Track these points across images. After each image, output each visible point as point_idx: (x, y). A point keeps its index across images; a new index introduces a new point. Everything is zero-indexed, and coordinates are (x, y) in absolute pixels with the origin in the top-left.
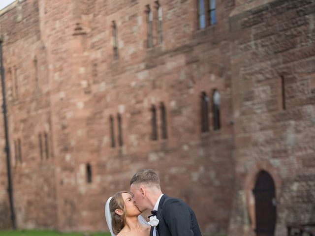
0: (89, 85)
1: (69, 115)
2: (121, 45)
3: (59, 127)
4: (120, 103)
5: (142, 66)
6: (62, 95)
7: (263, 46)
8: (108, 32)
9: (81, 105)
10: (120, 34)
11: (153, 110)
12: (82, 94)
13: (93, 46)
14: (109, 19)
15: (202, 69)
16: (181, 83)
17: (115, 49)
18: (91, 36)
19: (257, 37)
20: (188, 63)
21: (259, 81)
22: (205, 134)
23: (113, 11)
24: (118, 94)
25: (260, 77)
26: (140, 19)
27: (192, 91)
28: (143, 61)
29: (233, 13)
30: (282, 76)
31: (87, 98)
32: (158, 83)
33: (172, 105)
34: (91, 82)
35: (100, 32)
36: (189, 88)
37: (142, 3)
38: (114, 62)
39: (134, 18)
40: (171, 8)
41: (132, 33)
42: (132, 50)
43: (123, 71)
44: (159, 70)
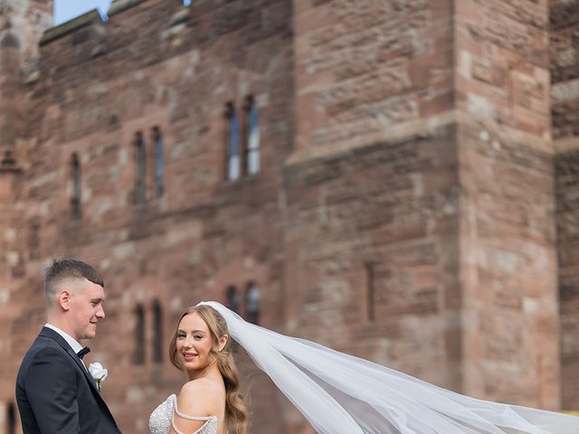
0: (21, 262)
2: (86, 195)
5: (124, 234)
7: (340, 216)
8: (62, 172)
10: (85, 178)
11: (139, 311)
12: (8, 275)
13: (34, 194)
14: (67, 150)
15: (234, 247)
16: (191, 268)
17: (75, 202)
18: (32, 176)
19: (330, 201)
20: (207, 236)
21: (331, 273)
23: (75, 136)
25: (333, 266)
26: (124, 156)
27: (211, 283)
28: (126, 226)
29: (293, 159)
30: (370, 267)
32: (151, 266)
33: (176, 304)
34: (26, 255)
35: (48, 170)
36: (205, 277)
37: (128, 129)
38: (72, 224)
39: (112, 150)
40: (180, 140)
41: (108, 176)
42: (105, 204)
43: (89, 240)
44: (153, 243)
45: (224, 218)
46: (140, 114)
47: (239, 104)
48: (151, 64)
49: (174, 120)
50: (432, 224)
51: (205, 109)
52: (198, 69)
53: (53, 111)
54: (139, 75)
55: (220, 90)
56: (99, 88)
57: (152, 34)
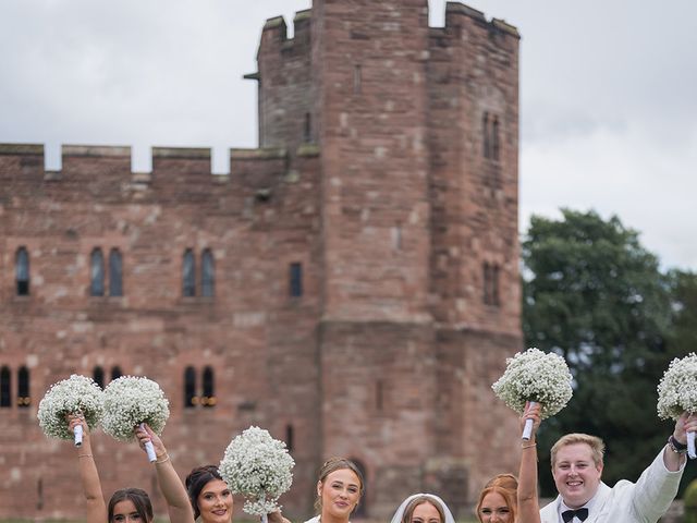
2: (37, 280)
4: (32, 352)
5: (83, 316)
7: (362, 354)
8: (9, 258)
10: (36, 268)
14: (13, 243)
15: (191, 341)
16: (153, 350)
17: (23, 283)
20: (169, 331)
21: (355, 383)
22: (189, 411)
23: (23, 234)
24: (25, 342)
25: (357, 379)
26: (82, 261)
27: (172, 362)
28: (86, 310)
29: (327, 318)
30: (379, 383)
32: (112, 342)
33: (138, 371)
36: (167, 357)
37: (87, 243)
38: (20, 299)
39: (69, 256)
40: (142, 262)
41: (65, 273)
42: (61, 292)
43: (41, 313)
44: (115, 327)
45: (184, 321)
46: (101, 234)
47: (198, 252)
48: (111, 203)
49: (135, 247)
50: (419, 367)
51: (167, 247)
52: (159, 219)
54: (99, 208)
55: (181, 238)
56: (57, 206)
57: (113, 183)
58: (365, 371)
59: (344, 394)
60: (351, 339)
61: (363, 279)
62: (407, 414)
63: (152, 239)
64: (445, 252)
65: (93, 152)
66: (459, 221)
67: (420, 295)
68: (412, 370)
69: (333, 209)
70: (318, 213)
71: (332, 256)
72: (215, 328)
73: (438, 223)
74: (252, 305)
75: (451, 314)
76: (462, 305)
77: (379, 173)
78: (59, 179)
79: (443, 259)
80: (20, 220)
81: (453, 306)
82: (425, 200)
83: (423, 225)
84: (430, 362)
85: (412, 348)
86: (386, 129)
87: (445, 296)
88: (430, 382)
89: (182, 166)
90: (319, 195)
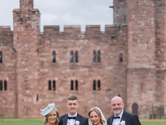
0: (39, 68)
1: (30, 77)
2: (57, 59)
3: (23, 80)
4: (56, 76)
5: (68, 68)
6: (26, 69)
8: (51, 54)
9: (36, 75)
10: (57, 56)
11: (72, 82)
12: (37, 71)
13: (42, 56)
14: (52, 50)
15: (95, 74)
16: (86, 76)
17: (54, 60)
18: (41, 53)
20: (89, 71)
22: (94, 91)
23: (54, 48)
24: (55, 74)
26: (68, 54)
27: (90, 79)
28: (69, 66)
31: (38, 73)
32: (76, 74)
33: (82, 81)
35: (46, 52)
36: (89, 77)
37: (70, 50)
38: (53, 64)
39: (65, 53)
40: (83, 54)
41: (64, 57)
42: (63, 62)
43: (58, 67)
44: (76, 70)
45: (93, 69)
46: (73, 47)
47: (97, 51)
48: (76, 39)
49: (81, 50)
50: (152, 79)
51: (89, 50)
52: (87, 43)
53: (48, 42)
54: (73, 41)
55: (93, 48)
56: (62, 41)
57: (76, 34)
58: (138, 81)
59: (132, 86)
60: (134, 73)
61: (138, 57)
62: (149, 92)
63: (85, 48)
64: (160, 50)
65: (71, 27)
66: (163, 42)
67: (153, 61)
68: (150, 80)
69: (130, 39)
70: (127, 41)
71: (130, 51)
72: (101, 70)
73: (158, 43)
74: (110, 64)
75: (161, 66)
76: (164, 63)
77: (142, 30)
78: (63, 34)
79: (159, 52)
80: (54, 44)
81: (162, 64)
82: (154, 36)
83: (153, 43)
84: (155, 78)
85: (150, 74)
86: (144, 18)
87: (160, 61)
88: (155, 83)
89: (93, 30)
90: (127, 36)
